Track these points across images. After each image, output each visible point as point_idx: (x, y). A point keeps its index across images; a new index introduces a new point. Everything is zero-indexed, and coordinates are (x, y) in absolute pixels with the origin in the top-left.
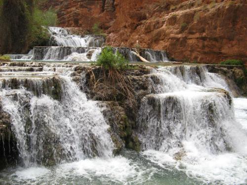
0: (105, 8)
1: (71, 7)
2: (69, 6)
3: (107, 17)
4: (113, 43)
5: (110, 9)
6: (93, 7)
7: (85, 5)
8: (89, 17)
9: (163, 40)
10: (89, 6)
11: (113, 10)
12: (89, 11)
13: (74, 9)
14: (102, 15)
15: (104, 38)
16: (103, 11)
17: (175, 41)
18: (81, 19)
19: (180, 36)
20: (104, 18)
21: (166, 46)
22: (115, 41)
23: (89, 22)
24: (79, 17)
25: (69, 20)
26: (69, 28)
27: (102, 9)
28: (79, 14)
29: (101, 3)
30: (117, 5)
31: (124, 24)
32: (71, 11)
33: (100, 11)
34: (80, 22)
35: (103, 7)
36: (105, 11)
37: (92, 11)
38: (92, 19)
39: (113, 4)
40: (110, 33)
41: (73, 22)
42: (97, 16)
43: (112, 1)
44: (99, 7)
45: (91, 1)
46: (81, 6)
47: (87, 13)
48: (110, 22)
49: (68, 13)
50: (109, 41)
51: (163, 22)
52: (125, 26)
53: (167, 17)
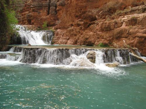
0: (50, 12)
1: (25, 12)
2: (24, 11)
3: (52, 18)
4: (61, 36)
5: (53, 12)
6: (41, 11)
7: (36, 10)
8: (39, 18)
9: (126, 37)
10: (38, 11)
11: (55, 13)
12: (38, 14)
13: (27, 12)
14: (48, 16)
15: (53, 33)
16: (48, 14)
17: (143, 39)
18: (32, 19)
20: (49, 19)
21: (132, 43)
22: (63, 35)
23: (39, 21)
24: (32, 18)
25: (24, 20)
26: (25, 26)
27: (47, 13)
28: (31, 16)
29: (47, 9)
30: (58, 10)
31: (71, 23)
32: (25, 14)
33: (46, 14)
34: (32, 21)
35: (48, 11)
36: (50, 14)
37: (41, 14)
38: (41, 19)
40: (57, 29)
41: (26, 21)
42: (44, 17)
43: (54, 8)
44: (45, 11)
45: (40, 7)
46: (33, 11)
47: (38, 16)
48: (54, 21)
49: (23, 15)
50: (57, 35)
51: (122, 23)
52: (72, 25)
53: (125, 18)
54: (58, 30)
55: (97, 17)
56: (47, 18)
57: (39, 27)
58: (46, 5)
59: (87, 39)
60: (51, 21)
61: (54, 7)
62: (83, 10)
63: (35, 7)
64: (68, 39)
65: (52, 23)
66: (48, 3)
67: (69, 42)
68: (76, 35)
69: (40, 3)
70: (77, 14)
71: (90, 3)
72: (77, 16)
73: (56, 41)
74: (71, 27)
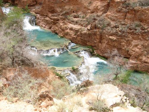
4: (41, 21)
21: (70, 38)
23: (22, 4)
34: (16, 2)
50: (38, 19)
51: (68, 28)
52: (47, 16)
53: (69, 26)
54: (38, 15)
55: (59, 18)
56: (27, 1)
57: (23, 8)
62: (52, 9)
64: (46, 25)
65: (32, 4)
67: (46, 27)
68: (49, 24)
70: (49, 10)
71: (56, 4)
72: (49, 11)
73: (38, 23)
74: (46, 17)
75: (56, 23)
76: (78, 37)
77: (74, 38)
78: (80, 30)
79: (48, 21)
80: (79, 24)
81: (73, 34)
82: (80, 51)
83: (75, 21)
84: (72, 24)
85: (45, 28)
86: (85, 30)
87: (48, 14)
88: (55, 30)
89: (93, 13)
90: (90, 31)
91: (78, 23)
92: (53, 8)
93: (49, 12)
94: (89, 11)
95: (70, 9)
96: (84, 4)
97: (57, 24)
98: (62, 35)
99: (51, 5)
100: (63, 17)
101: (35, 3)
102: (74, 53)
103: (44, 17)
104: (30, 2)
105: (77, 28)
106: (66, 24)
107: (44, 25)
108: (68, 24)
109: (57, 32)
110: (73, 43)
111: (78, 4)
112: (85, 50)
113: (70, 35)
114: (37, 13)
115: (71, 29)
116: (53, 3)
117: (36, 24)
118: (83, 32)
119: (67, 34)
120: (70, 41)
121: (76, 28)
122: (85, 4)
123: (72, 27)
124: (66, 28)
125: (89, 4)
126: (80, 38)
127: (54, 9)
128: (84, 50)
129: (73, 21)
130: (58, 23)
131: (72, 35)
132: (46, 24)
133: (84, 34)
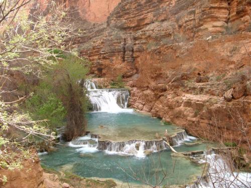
0: (126, 59)
2: (92, 55)
3: (128, 67)
4: (138, 98)
5: (130, 59)
6: (114, 58)
7: (107, 57)
8: (112, 68)
10: (111, 58)
11: (132, 61)
12: (111, 62)
14: (123, 65)
16: (124, 61)
19: (194, 119)
21: (185, 125)
22: (140, 97)
23: (113, 72)
24: (103, 67)
26: (95, 80)
28: (102, 65)
29: (121, 54)
30: (136, 57)
33: (121, 62)
34: (104, 71)
35: (123, 58)
36: (126, 61)
37: (114, 62)
38: (115, 69)
39: (132, 55)
42: (119, 66)
43: (131, 53)
44: (120, 58)
45: (113, 53)
46: (104, 58)
47: (110, 64)
48: (130, 71)
49: (90, 60)
50: (134, 95)
51: (181, 103)
52: (148, 87)
53: (184, 98)
54: (135, 89)
55: (167, 87)
56: (122, 67)
57: (112, 80)
58: (120, 49)
59: (157, 111)
60: (128, 71)
61: (130, 51)
62: (158, 72)
63: (106, 53)
64: (144, 105)
65: (129, 74)
66: (122, 46)
67: (145, 108)
68: (151, 102)
69: (112, 47)
70: (152, 75)
71: (165, 63)
72: (152, 78)
73: (132, 103)
74: (147, 89)
75: (160, 96)
76: (202, 121)
77: (193, 122)
78: (207, 103)
79: (148, 96)
80: (207, 93)
81: (191, 115)
82: (202, 153)
83: (199, 87)
84: (191, 93)
85: (142, 110)
86: (218, 102)
87: (149, 83)
88: (158, 110)
89: (241, 69)
90: (230, 103)
91: (205, 90)
92: (160, 69)
93: (152, 80)
94: (232, 66)
95: (191, 68)
96: (220, 54)
97: (162, 97)
98: (168, 120)
99: (156, 65)
100: (175, 84)
101: (135, 71)
102: (186, 155)
103: (143, 90)
104: (126, 70)
105: (200, 100)
106: (178, 96)
107: (142, 104)
108: (184, 94)
109: (161, 114)
110: (190, 135)
111: (207, 58)
112: (217, 152)
113: (184, 116)
114: (133, 86)
115: (188, 104)
116: (158, 61)
117: (129, 106)
118: (213, 107)
119: (178, 115)
120: (184, 131)
121: (198, 101)
122: (222, 54)
123: (189, 100)
124: (178, 104)
125: (231, 52)
126: (206, 121)
127: (161, 72)
128: (213, 150)
129: (194, 89)
130: (163, 95)
131: (188, 115)
132: (144, 103)
133: (216, 110)
